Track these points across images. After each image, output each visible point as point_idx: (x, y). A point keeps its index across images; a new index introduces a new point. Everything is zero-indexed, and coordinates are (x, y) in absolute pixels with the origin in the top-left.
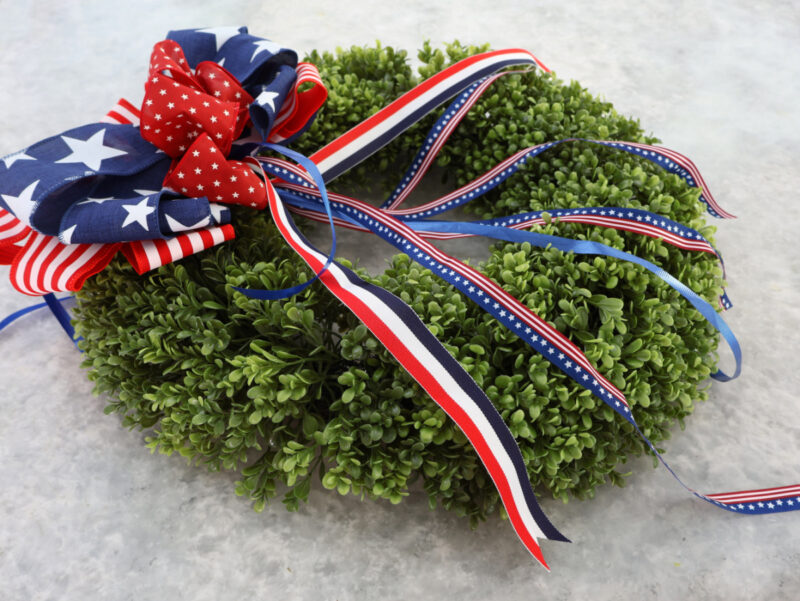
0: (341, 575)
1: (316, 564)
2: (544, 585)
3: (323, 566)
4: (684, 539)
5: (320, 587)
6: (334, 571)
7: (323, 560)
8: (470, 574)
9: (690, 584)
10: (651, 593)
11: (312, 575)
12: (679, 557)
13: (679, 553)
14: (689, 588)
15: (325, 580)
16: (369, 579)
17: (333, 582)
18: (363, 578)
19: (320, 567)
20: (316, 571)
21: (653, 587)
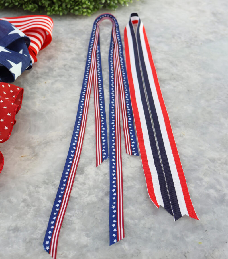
0: (21, 233)
1: (10, 227)
2: (127, 247)
3: (13, 228)
4: (206, 231)
5: (9, 238)
6: (18, 231)
7: (14, 225)
8: (89, 239)
9: (206, 254)
10: (184, 257)
11: (6, 232)
12: (202, 239)
13: (202, 237)
14: (205, 256)
15: (12, 235)
16: (35, 236)
17: (16, 237)
18: (32, 235)
19: (11, 228)
20: (9, 230)
21: (185, 253)
